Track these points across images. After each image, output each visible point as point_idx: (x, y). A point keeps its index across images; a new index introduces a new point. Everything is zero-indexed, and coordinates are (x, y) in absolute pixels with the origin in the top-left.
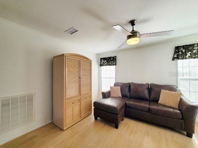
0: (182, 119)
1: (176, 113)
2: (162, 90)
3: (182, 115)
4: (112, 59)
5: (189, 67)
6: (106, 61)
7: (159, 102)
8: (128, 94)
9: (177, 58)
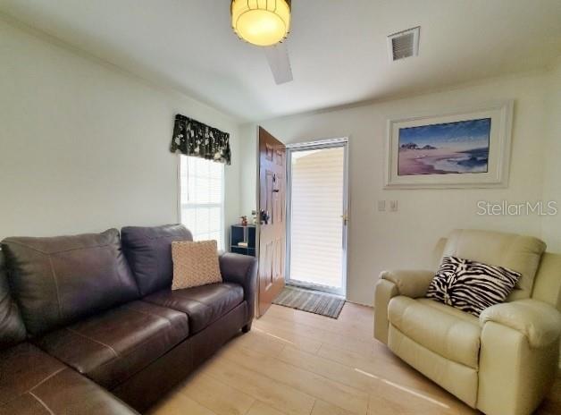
9: (179, 147)
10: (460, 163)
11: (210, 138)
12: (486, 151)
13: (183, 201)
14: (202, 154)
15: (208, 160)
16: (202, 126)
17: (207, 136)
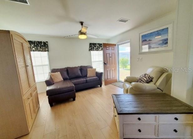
0: (99, 80)
1: (95, 79)
2: (88, 69)
3: (99, 78)
4: (43, 44)
5: (99, 55)
6: (33, 46)
7: (88, 76)
8: (68, 77)
9: (90, 50)
10: (159, 44)
11: (98, 46)
12: (167, 39)
13: (92, 60)
14: (96, 50)
15: (97, 51)
16: (96, 44)
17: (97, 46)
